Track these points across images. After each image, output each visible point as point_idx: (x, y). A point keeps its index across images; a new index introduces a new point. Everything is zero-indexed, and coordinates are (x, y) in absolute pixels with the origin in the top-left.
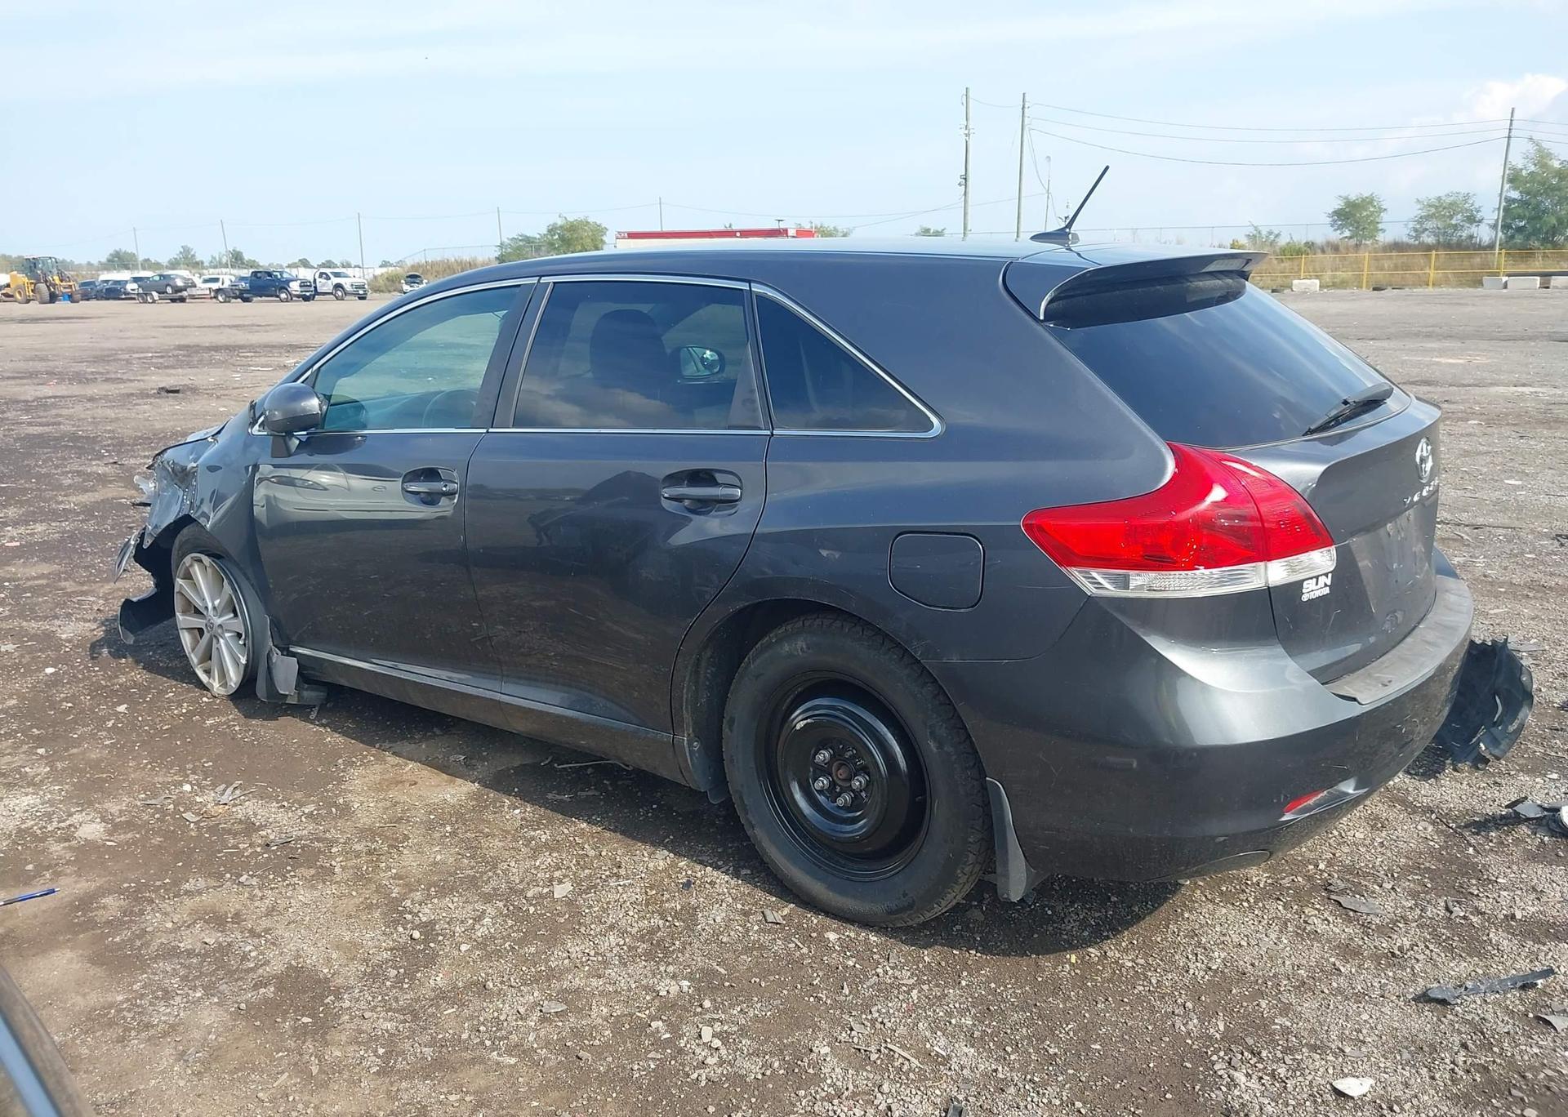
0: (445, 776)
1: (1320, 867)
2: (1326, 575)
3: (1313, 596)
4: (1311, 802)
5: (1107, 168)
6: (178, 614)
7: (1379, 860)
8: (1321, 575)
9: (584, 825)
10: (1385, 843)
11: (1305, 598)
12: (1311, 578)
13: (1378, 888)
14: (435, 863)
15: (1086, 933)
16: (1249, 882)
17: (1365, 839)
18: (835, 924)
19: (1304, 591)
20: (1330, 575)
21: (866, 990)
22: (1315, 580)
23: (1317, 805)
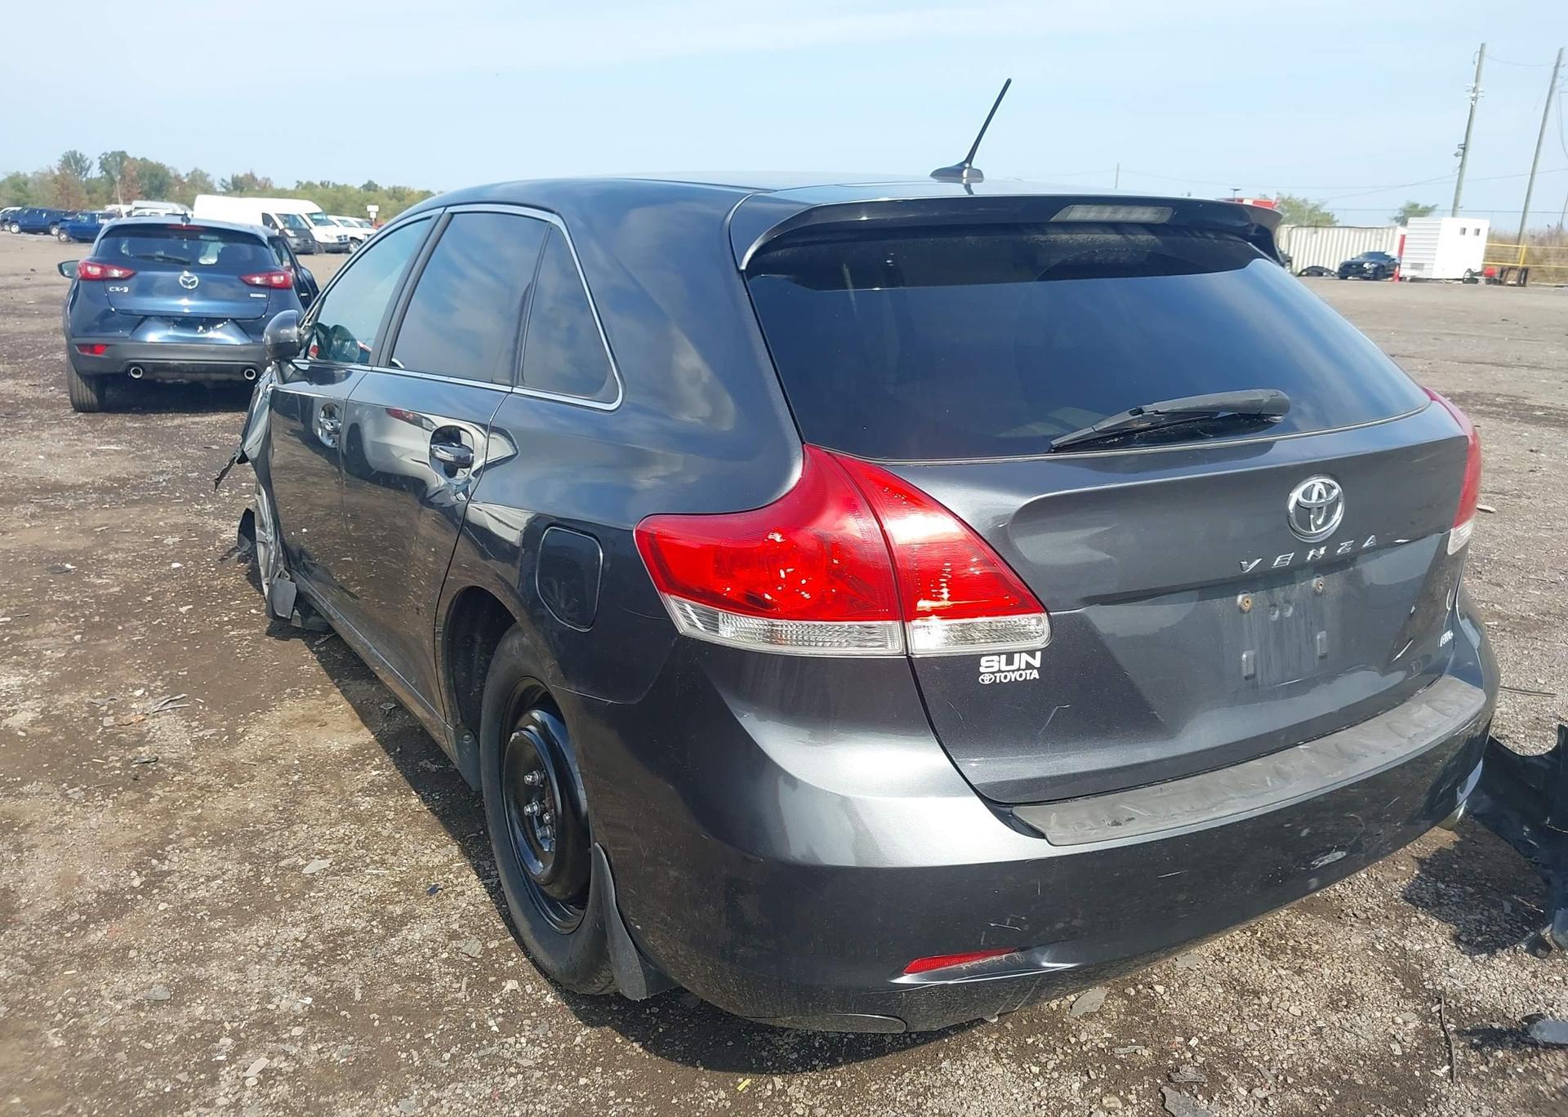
0: (359, 722)
1: (1191, 1043)
2: (1032, 653)
3: (1000, 677)
4: (964, 966)
5: (1009, 82)
6: (257, 528)
7: (1288, 1052)
8: (1020, 652)
9: (415, 801)
10: (1325, 1030)
11: (986, 679)
12: (999, 654)
13: (1245, 1093)
14: (246, 811)
15: (795, 1056)
16: (1073, 1040)
17: (1300, 1018)
18: (529, 971)
19: (982, 670)
20: (1038, 654)
21: (471, 1061)
22: (1004, 657)
23: (972, 972)
